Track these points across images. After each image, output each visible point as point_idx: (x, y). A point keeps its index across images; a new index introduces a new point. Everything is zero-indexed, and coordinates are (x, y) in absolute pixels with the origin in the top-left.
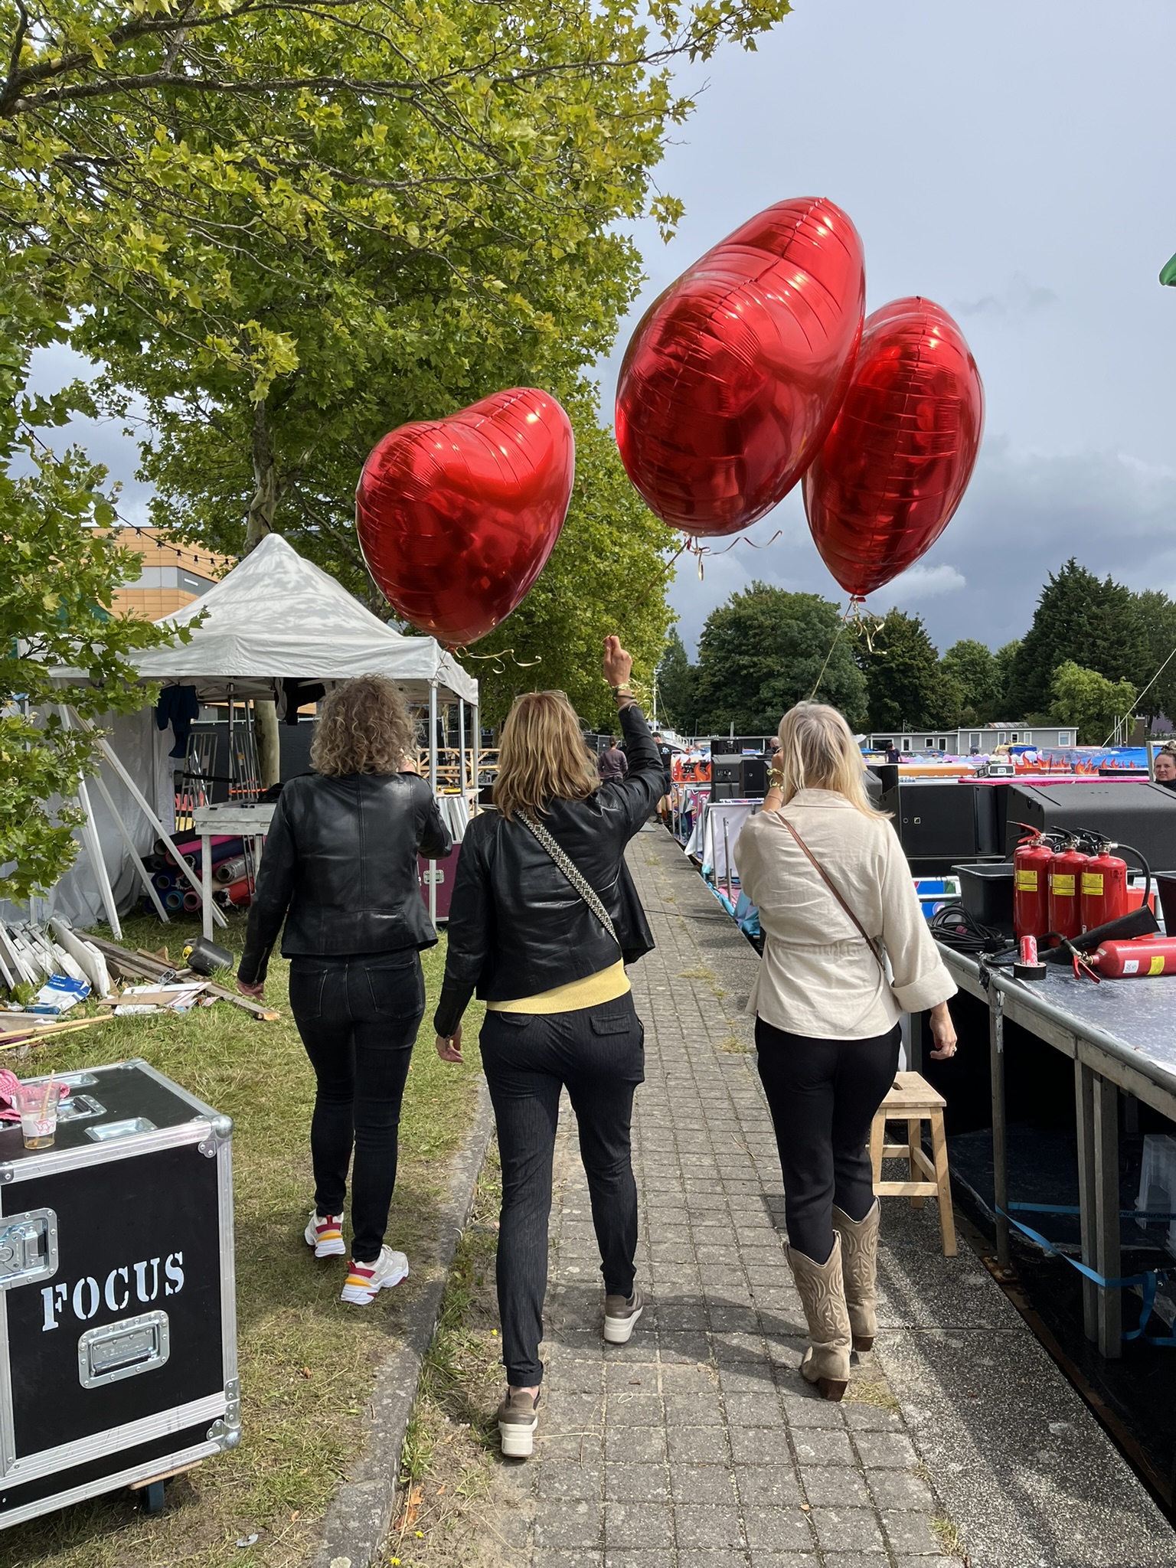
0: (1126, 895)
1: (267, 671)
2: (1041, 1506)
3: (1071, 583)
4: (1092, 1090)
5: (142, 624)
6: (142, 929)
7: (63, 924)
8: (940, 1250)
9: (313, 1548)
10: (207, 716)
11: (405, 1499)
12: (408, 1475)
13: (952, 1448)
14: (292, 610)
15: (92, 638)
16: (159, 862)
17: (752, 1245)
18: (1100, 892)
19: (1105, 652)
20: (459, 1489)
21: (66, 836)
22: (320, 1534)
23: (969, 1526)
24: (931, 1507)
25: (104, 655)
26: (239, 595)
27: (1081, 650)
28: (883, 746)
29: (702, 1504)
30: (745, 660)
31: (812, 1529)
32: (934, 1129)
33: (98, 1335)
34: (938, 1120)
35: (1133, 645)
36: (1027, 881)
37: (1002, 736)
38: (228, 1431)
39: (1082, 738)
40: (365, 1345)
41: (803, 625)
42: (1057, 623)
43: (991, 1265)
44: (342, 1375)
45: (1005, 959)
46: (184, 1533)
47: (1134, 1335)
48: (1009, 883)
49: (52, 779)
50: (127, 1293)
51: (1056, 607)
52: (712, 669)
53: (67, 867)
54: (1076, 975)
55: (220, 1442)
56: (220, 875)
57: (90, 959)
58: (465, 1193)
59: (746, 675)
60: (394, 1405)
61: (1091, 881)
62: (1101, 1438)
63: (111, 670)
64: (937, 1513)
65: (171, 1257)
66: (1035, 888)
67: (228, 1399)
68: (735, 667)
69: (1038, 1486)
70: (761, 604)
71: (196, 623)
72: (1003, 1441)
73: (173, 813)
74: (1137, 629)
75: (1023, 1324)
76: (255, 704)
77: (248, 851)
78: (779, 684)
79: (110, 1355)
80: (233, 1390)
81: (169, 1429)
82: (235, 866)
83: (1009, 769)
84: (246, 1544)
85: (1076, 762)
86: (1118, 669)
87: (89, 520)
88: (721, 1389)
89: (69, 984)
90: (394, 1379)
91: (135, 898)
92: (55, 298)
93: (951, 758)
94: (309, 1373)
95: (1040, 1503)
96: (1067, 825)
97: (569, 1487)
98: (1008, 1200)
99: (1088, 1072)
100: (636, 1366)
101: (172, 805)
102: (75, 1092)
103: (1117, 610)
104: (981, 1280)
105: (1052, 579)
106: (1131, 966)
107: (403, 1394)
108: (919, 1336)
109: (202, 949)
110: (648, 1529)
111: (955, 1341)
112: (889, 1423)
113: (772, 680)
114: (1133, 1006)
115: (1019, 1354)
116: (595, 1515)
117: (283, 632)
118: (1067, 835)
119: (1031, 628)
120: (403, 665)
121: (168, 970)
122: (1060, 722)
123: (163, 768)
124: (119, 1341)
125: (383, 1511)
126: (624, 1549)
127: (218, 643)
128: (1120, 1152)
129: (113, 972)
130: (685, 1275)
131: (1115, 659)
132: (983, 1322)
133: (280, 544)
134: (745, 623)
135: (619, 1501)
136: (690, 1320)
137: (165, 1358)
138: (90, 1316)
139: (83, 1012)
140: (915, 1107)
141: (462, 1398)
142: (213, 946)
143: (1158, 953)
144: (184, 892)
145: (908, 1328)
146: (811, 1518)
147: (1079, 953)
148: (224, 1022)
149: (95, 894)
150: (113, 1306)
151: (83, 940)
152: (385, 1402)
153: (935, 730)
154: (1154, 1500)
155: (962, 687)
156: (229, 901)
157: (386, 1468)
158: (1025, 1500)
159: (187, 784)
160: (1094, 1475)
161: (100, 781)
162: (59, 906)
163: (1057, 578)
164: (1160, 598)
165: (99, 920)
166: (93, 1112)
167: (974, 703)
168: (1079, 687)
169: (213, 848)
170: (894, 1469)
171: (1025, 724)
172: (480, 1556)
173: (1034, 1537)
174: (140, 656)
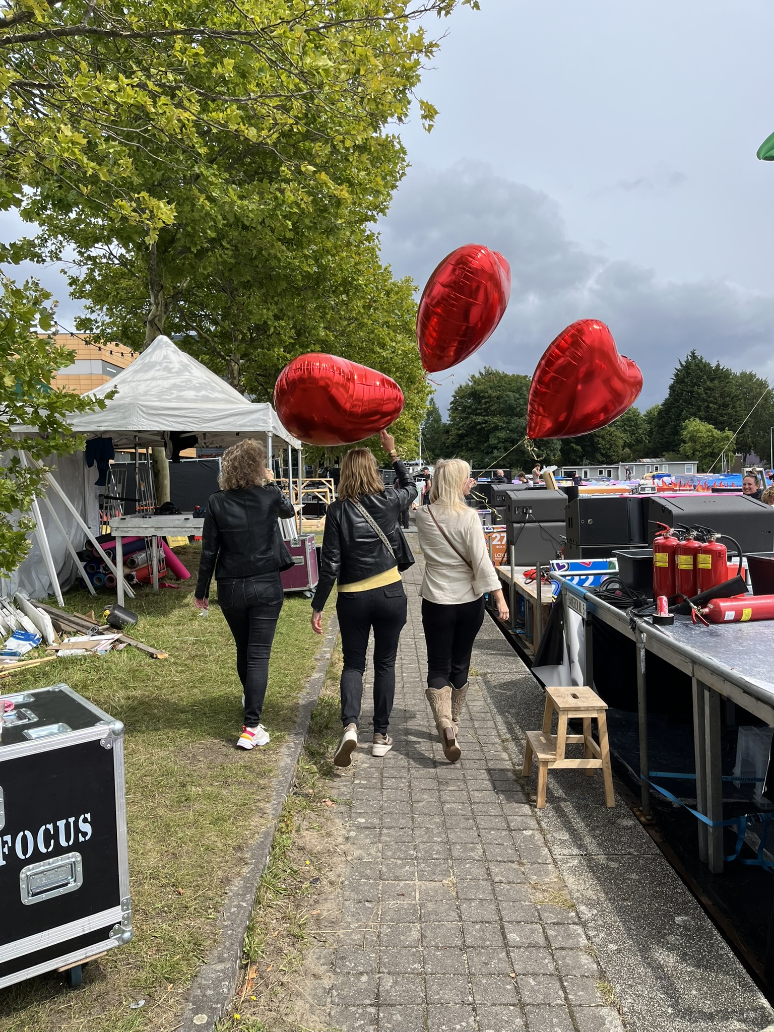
0: (726, 568)
1: (158, 426)
2: (670, 972)
3: (693, 367)
4: (703, 697)
5: (72, 396)
6: (77, 599)
7: (23, 596)
8: (604, 803)
9: (182, 1009)
10: (121, 458)
11: (245, 975)
12: (248, 959)
13: (610, 934)
14: (175, 386)
15: (38, 406)
16: (88, 555)
17: (480, 802)
18: (710, 567)
19: (715, 411)
20: (281, 967)
21: (22, 537)
22: (187, 999)
23: (621, 986)
24: (596, 974)
25: (48, 417)
26: (140, 376)
27: (699, 410)
28: (570, 475)
29: (444, 974)
30: (479, 419)
31: (517, 990)
32: (600, 724)
33: (33, 869)
34: (602, 719)
35: (734, 407)
36: (661, 560)
37: (648, 468)
38: (124, 932)
39: (701, 468)
40: (220, 872)
41: (517, 396)
42: (685, 393)
43: (638, 813)
44: (204, 893)
45: (647, 612)
46: (95, 1000)
47: (732, 858)
48: (650, 562)
49: (14, 500)
50: (52, 841)
51: (684, 382)
52: (457, 425)
53: (24, 558)
54: (694, 621)
55: (118, 939)
56: (129, 563)
57: (40, 620)
58: (289, 771)
59: (480, 429)
60: (239, 912)
61: (704, 559)
62: (710, 926)
63: (53, 427)
64: (600, 978)
65: (82, 817)
66: (666, 565)
67: (123, 910)
68: (473, 424)
69: (667, 959)
70: (489, 382)
71: (110, 395)
72: (644, 929)
73: (98, 523)
74: (736, 396)
75: (658, 851)
76: (152, 449)
77: (148, 547)
78: (502, 435)
79: (42, 882)
80: (127, 904)
81: (83, 931)
82: (140, 558)
83: (653, 489)
84: (136, 1007)
85: (696, 484)
86: (724, 423)
87: (35, 326)
88: (458, 898)
89: (27, 636)
90: (239, 894)
91: (73, 579)
92: (12, 178)
93: (615, 482)
94: (182, 892)
95: (668, 970)
96: (688, 523)
97: (355, 964)
98: (650, 769)
99: (702, 686)
100: (402, 884)
101: (98, 517)
102: (18, 707)
103: (723, 384)
104: (630, 823)
105: (681, 364)
106: (730, 615)
107: (244, 904)
108: (589, 860)
109: (116, 612)
110: (407, 992)
111: (613, 863)
112: (569, 918)
113: (497, 432)
114: (731, 641)
115: (655, 871)
116: (373, 982)
117: (169, 401)
118: (687, 529)
119: (667, 396)
120: (249, 422)
121: (94, 626)
122: (687, 458)
123: (92, 493)
124: (48, 873)
125: (230, 983)
126: (392, 1005)
127: (127, 409)
128: (722, 737)
129: (57, 628)
130: (436, 823)
131: (722, 416)
132: (632, 850)
133: (167, 342)
134: (479, 395)
135: (389, 973)
136: (438, 852)
137: (80, 884)
138: (27, 857)
139: (36, 655)
140: (587, 709)
141: (285, 906)
142: (124, 610)
143: (747, 607)
144: (106, 575)
145: (582, 855)
146: (516, 982)
147: (696, 607)
148: (131, 660)
149: (46, 577)
150: (43, 850)
151: (36, 607)
152: (233, 910)
153: (604, 464)
154: (745, 967)
155: (622, 435)
156: (135, 581)
157: (232, 954)
158: (659, 968)
159: (107, 503)
160: (704, 951)
161: (47, 501)
162: (22, 585)
163: (684, 364)
164: (751, 376)
165: (49, 594)
166: (29, 719)
167: (630, 446)
168: (699, 435)
169: (124, 546)
170: (572, 949)
171: (664, 459)
172: (295, 1012)
173: (666, 993)
174: (73, 417)
